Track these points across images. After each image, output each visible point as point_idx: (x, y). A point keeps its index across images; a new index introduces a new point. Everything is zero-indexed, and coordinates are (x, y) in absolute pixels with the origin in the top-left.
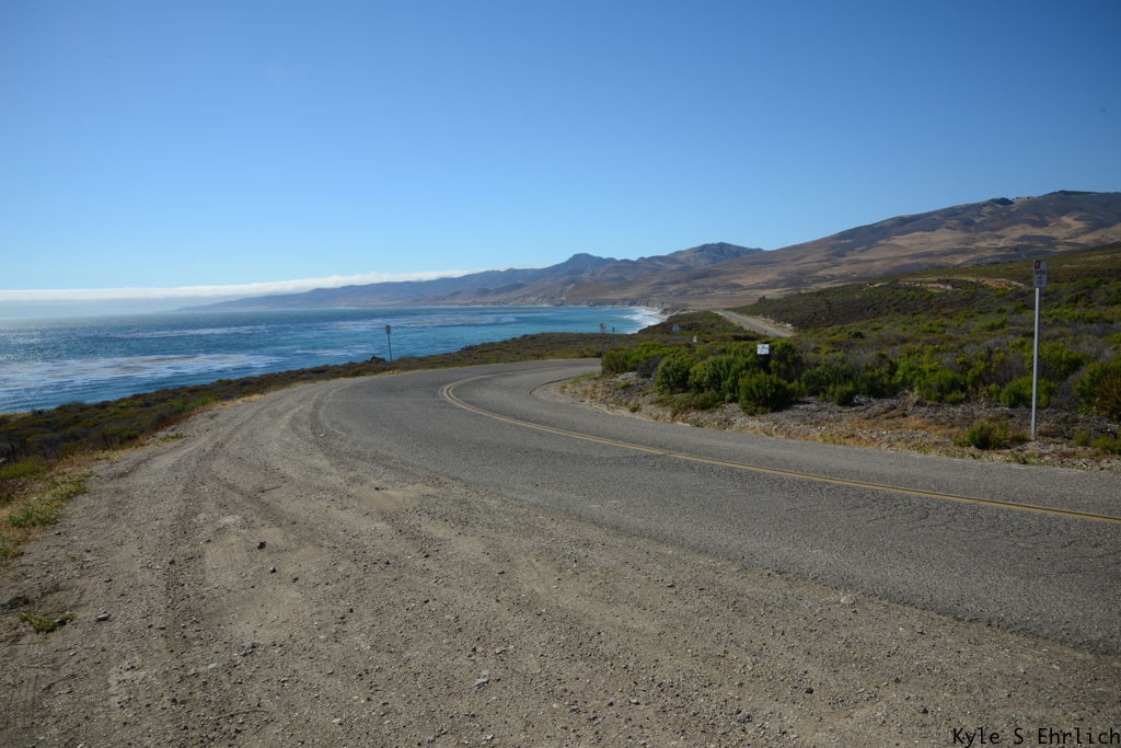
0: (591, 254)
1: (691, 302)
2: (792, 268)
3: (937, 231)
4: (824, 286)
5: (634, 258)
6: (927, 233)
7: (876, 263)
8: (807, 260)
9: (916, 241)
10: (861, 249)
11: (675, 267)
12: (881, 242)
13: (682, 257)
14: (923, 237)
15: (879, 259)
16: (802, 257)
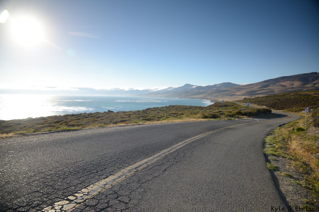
0: (191, 84)
1: (220, 99)
2: (250, 90)
3: (295, 81)
4: (260, 96)
5: (203, 86)
6: (291, 82)
7: (276, 90)
8: (255, 88)
9: (288, 84)
10: (270, 85)
11: (215, 89)
12: (277, 84)
13: (217, 86)
14: (290, 83)
15: (276, 89)
16: (253, 87)
